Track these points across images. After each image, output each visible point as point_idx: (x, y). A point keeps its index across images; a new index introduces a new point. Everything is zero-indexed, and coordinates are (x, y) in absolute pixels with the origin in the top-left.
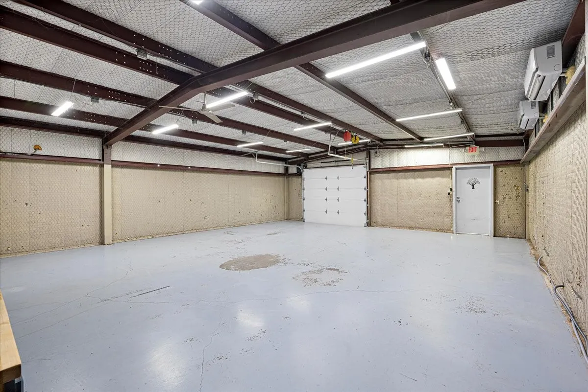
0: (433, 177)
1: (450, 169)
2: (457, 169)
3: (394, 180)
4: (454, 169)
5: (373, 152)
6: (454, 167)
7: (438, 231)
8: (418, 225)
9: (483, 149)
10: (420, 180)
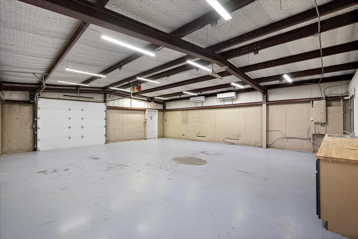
0: (138, 114)
1: (145, 110)
2: (148, 111)
3: (121, 114)
4: (147, 111)
5: (108, 95)
6: (147, 110)
7: (139, 140)
8: (131, 138)
9: (156, 104)
10: (132, 115)
